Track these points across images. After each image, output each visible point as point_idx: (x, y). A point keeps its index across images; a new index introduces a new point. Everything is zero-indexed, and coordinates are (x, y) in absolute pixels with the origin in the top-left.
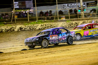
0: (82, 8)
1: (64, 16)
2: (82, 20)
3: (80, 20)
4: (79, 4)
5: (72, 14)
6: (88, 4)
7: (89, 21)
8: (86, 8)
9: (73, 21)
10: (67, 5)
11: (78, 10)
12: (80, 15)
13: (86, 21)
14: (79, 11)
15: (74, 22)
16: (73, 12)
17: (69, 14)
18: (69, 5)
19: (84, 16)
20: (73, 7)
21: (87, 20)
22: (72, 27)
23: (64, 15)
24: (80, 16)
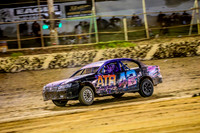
0: (52, 20)
1: (5, 42)
2: (54, 51)
3: (47, 51)
4: (45, 9)
5: (27, 36)
6: (68, 9)
7: (71, 53)
8: (64, 19)
9: (30, 53)
10: (12, 10)
11: (41, 24)
12: (49, 39)
13: (64, 54)
14: (46, 27)
15: (31, 58)
16: (30, 31)
17: (18, 35)
18: (19, 12)
19: (57, 41)
20: (29, 16)
21: (66, 50)
22: (27, 70)
23: (6, 38)
24: (47, 40)
